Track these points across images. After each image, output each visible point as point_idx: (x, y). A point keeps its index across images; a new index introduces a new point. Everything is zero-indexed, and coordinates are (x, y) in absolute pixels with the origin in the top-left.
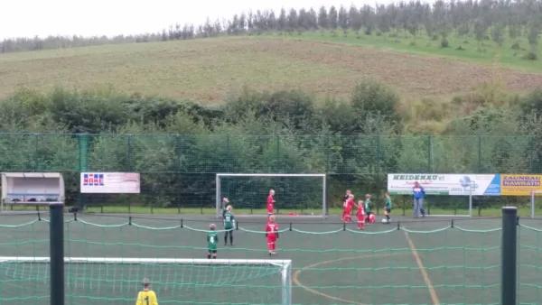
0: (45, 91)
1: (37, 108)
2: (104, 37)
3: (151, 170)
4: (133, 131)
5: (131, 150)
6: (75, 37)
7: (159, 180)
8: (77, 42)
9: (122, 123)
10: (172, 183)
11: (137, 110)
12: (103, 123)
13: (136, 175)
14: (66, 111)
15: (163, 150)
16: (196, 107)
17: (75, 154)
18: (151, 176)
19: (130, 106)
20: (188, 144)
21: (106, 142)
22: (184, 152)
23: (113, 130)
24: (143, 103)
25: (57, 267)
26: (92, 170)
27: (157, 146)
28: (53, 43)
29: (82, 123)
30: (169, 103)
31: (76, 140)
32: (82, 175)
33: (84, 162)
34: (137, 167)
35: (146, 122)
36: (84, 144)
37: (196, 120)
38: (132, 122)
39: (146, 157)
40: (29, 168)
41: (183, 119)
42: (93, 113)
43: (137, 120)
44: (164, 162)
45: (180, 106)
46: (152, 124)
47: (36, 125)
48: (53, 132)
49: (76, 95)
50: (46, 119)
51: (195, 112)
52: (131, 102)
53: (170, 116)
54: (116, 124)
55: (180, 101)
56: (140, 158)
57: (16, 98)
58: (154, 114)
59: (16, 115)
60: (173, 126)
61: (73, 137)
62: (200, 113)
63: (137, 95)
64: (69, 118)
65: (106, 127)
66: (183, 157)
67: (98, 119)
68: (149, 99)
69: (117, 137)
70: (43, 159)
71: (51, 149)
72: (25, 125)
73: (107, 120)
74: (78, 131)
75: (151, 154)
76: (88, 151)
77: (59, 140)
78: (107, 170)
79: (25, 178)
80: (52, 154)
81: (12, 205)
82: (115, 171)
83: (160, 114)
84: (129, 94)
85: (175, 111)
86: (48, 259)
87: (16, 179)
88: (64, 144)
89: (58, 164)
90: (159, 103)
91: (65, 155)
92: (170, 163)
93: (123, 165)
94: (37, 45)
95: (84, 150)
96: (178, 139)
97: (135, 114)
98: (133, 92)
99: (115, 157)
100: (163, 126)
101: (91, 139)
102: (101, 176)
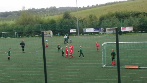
0: (114, 12)
1: (112, 15)
2: (125, 1)
3: (135, 26)
4: (131, 18)
5: (131, 22)
6: (119, 1)
7: (137, 28)
8: (120, 2)
9: (129, 17)
10: (140, 28)
11: (132, 14)
12: (125, 17)
13: (132, 27)
14: (118, 15)
15: (138, 22)
16: (144, 13)
17: (120, 24)
18: (135, 27)
19: (130, 14)
20: (143, 20)
21: (126, 21)
22: (142, 22)
23: (127, 18)
24: (133, 13)
25: (117, 44)
26: (123, 27)
27: (136, 21)
28: (115, 3)
29: (121, 18)
30: (139, 12)
31: (120, 21)
32: (122, 28)
33: (122, 25)
34: (133, 25)
35: (134, 17)
36: (122, 22)
37: (144, 15)
38: (131, 17)
39: (134, 23)
40: (111, 27)
41: (142, 15)
42: (123, 15)
43: (132, 16)
44: (138, 24)
45: (141, 13)
46: (135, 17)
47: (112, 19)
48: (116, 20)
49: (120, 12)
50: (114, 17)
51: (144, 14)
52: (131, 13)
53: (139, 15)
54: (128, 17)
55: (141, 12)
56: (133, 24)
57: (108, 14)
58: (136, 15)
59: (109, 17)
60: (140, 17)
61: (120, 20)
62: (145, 14)
63: (132, 11)
64: (119, 17)
65: (126, 18)
66: (142, 23)
67: (124, 17)
68: (135, 12)
69: (128, 20)
70: (114, 25)
71: (115, 23)
72: (110, 19)
73: (126, 17)
74: (120, 19)
75: (135, 23)
76: (123, 23)
77: (117, 21)
78: (126, 27)
79: (111, 29)
80: (116, 24)
81: (108, 34)
82: (128, 26)
83: (137, 15)
84: (130, 11)
85: (140, 14)
86: (116, 43)
87: (109, 29)
88: (118, 22)
89: (117, 26)
90: (136, 12)
91: (118, 24)
92: (139, 24)
93: (129, 25)
94: (112, 3)
95: (122, 23)
96: (141, 19)
97: (132, 15)
98: (131, 11)
99: (128, 24)
100: (137, 17)
101: (123, 20)
102: (125, 28)
